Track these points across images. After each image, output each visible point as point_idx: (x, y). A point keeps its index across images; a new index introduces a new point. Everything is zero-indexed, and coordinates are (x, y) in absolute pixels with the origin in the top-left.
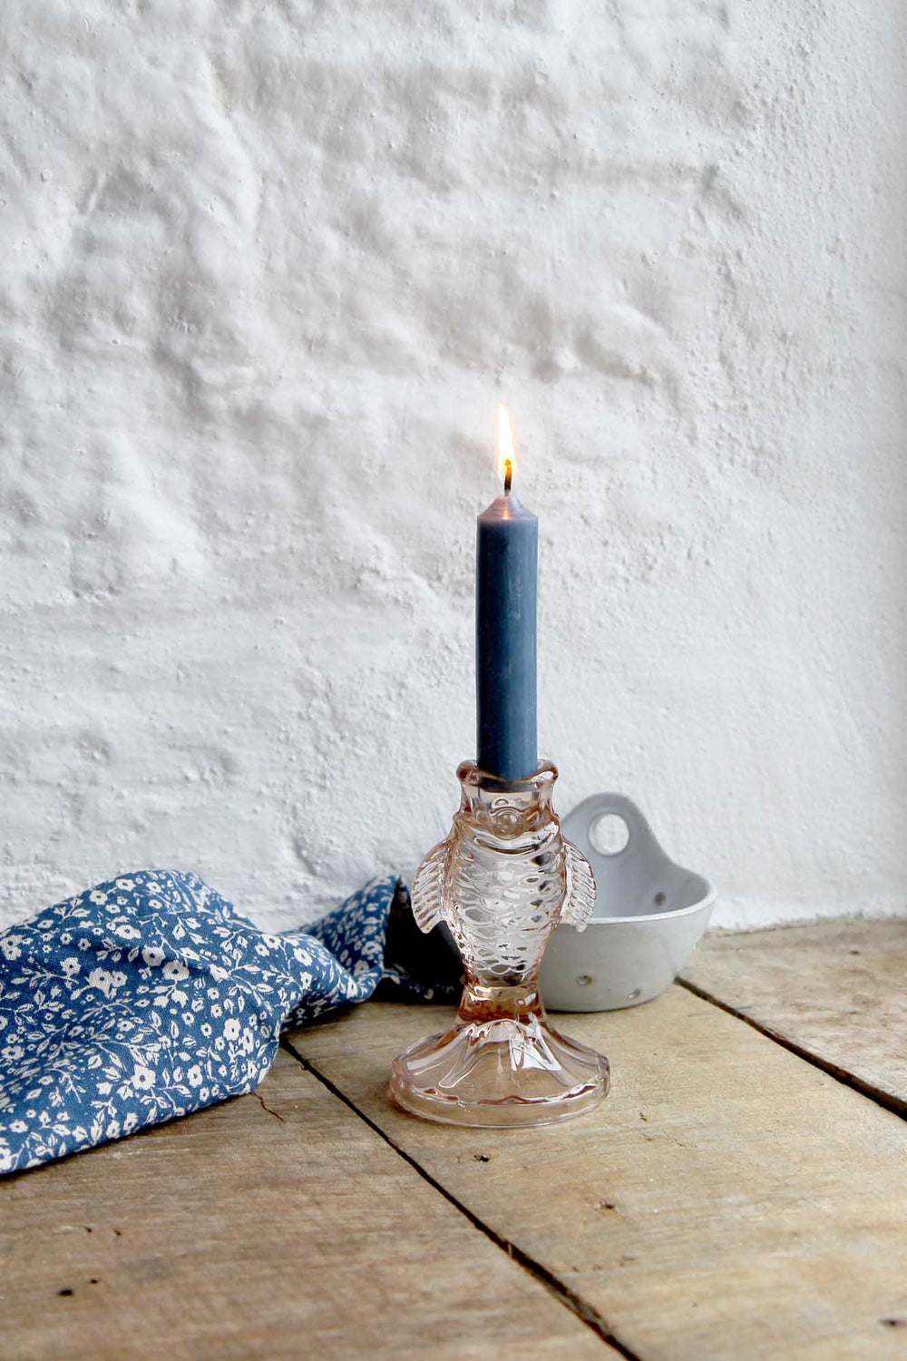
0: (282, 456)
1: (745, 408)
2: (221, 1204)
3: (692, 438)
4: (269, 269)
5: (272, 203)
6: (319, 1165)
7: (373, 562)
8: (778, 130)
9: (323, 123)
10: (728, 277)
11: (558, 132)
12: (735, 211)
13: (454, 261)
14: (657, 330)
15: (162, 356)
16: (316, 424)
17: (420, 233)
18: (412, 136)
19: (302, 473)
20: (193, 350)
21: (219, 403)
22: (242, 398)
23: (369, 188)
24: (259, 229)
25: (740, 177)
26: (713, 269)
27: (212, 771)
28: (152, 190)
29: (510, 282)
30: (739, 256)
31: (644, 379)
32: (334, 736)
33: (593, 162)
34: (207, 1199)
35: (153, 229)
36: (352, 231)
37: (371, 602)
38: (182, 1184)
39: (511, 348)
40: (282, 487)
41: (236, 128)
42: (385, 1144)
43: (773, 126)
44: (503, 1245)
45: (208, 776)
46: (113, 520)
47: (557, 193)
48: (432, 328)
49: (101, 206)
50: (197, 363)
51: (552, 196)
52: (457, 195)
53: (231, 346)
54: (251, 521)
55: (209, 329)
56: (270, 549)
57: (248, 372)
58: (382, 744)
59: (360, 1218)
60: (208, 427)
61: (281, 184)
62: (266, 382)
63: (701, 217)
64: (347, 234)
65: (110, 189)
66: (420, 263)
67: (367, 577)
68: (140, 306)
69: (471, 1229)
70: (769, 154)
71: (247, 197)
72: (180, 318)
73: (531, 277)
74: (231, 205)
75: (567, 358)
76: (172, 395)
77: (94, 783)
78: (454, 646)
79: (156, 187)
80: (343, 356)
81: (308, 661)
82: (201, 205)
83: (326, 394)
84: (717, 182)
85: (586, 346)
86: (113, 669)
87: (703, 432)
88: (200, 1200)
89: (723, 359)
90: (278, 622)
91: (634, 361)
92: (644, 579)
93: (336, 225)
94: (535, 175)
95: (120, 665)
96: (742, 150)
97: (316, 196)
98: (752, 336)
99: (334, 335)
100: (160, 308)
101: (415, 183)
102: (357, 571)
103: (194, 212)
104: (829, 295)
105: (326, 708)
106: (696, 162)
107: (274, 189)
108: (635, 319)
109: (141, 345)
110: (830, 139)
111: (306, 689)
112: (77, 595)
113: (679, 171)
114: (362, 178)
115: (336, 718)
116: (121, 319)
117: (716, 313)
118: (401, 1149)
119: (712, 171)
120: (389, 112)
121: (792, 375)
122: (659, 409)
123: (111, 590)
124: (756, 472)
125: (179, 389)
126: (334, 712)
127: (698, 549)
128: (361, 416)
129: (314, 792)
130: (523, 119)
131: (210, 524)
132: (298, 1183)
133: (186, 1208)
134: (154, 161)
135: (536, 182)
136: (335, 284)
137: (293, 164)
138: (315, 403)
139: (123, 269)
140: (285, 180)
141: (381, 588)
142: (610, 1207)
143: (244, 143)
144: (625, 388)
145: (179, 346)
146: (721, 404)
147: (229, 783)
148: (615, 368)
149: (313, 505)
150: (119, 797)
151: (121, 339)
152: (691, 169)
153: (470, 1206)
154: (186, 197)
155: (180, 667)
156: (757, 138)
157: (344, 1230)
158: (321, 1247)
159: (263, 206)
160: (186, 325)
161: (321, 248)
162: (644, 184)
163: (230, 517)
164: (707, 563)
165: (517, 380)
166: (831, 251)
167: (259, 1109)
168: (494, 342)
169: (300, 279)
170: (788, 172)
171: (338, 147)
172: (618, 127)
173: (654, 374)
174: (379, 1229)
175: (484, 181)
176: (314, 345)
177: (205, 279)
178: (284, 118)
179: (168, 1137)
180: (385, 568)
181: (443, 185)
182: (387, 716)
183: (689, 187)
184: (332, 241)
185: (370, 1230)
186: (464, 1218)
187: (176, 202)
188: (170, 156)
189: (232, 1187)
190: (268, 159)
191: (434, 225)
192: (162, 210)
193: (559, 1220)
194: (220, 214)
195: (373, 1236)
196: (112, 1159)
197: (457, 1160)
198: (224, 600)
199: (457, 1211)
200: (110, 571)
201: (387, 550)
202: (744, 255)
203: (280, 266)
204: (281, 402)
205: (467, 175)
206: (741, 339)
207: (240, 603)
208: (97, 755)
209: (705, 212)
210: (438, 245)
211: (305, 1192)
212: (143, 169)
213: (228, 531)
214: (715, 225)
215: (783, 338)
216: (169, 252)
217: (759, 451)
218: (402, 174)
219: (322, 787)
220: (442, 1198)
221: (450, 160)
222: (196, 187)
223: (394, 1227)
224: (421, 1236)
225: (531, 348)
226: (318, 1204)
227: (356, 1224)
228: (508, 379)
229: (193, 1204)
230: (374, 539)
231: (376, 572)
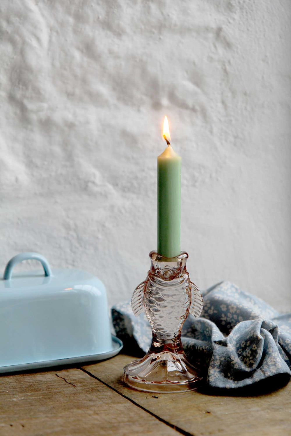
0: (58, 138)
1: (231, 121)
2: (60, 415)
3: (211, 132)
4: (53, 65)
5: (54, 39)
6: (94, 401)
7: (92, 179)
8: (245, 13)
9: (73, 8)
10: (225, 71)
11: (162, 13)
12: (228, 45)
13: (123, 63)
14: (199, 91)
15: (12, 98)
16: (71, 126)
17: (111, 52)
18: (107, 14)
19: (65, 145)
20: (24, 96)
21: (34, 117)
22: (43, 115)
23: (91, 34)
24: (49, 50)
25: (230, 32)
26: (219, 67)
28: (8, 33)
29: (144, 72)
30: (229, 62)
31: (193, 110)
32: (77, 245)
33: (175, 25)
34: (54, 414)
35: (8, 48)
36: (85, 51)
37: (92, 194)
38: (43, 408)
39: (144, 97)
40: (57, 150)
41: (40, 9)
42: (117, 394)
43: (243, 12)
44: (172, 426)
47: (162, 37)
48: (114, 89)
50: (25, 102)
51: (160, 39)
52: (124, 37)
53: (38, 95)
54: (46, 163)
55: (30, 88)
56: (53, 174)
57: (45, 105)
58: (96, 249)
59: (115, 419)
60: (29, 127)
61: (57, 32)
62: (52, 109)
63: (215, 47)
64: (82, 52)
66: (110, 64)
67: (90, 185)
68: (3, 79)
69: (157, 421)
70: (241, 22)
71: (44, 36)
72: (19, 83)
73: (152, 69)
74: (38, 39)
75: (165, 101)
76: (15, 114)
78: (123, 211)
79: (10, 32)
80: (81, 100)
81: (68, 217)
82: (27, 39)
83: (75, 115)
84: (222, 34)
85: (172, 97)
87: (215, 130)
88: (51, 414)
89: (223, 102)
90: (56, 202)
91: (190, 102)
92: (194, 186)
93: (78, 49)
94: (153, 30)
96: (231, 21)
97: (71, 37)
98: (234, 93)
99: (78, 91)
100: (11, 79)
101: (109, 33)
102: (86, 182)
103: (24, 42)
104: (263, 78)
105: (75, 235)
106: (214, 26)
107: (55, 34)
108: (190, 86)
109: (3, 94)
110: (264, 17)
111: (68, 228)
113: (207, 29)
114: (89, 30)
115: (79, 239)
117: (221, 84)
118: (123, 395)
119: (220, 29)
120: (98, 4)
121: (249, 108)
122: (199, 121)
124: (235, 145)
125: (18, 112)
126: (78, 236)
127: (214, 175)
128: (87, 123)
130: (149, 8)
131: (30, 164)
132: (88, 407)
133: (47, 417)
134: (8, 21)
135: (153, 33)
136: (78, 71)
137: (62, 24)
138: (70, 117)
140: (59, 30)
141: (96, 189)
142: (209, 413)
143: (43, 15)
144: (186, 113)
145: (18, 94)
146: (222, 119)
148: (183, 106)
149: (70, 157)
152: (212, 29)
153: (155, 413)
154: (21, 36)
155: (19, 219)
156: (236, 17)
157: (109, 423)
158: (103, 428)
159: (50, 41)
160: (21, 86)
161: (73, 57)
162: (194, 34)
163: (38, 161)
164: (217, 180)
165: (146, 109)
166: (264, 61)
167: (64, 382)
168: (138, 95)
169: (65, 69)
170: (248, 30)
171: (79, 18)
172: (185, 12)
173: (197, 108)
174: (123, 422)
175: (134, 32)
176: (70, 95)
177: (29, 69)
178: (58, 5)
179: (32, 393)
180: (98, 181)
181: (119, 33)
182: (98, 238)
183: (211, 35)
184: (77, 55)
185: (119, 422)
186: (154, 418)
187: (17, 38)
188: (15, 20)
189: (63, 409)
190: (52, 22)
191: (115, 49)
192: (12, 41)
193: (191, 417)
194: (34, 43)
195: (122, 424)
196: (13, 401)
197: (146, 398)
198: (35, 194)
199: (151, 415)
201: (98, 174)
202: (232, 62)
203: (58, 64)
204: (58, 117)
205: (128, 30)
206: (229, 94)
207: (41, 195)
209: (217, 45)
210: (117, 57)
211: (91, 410)
212: (4, 25)
213: (37, 167)
214: (221, 50)
215: (245, 94)
216: (15, 57)
217: (236, 137)
218: (103, 29)
219: (73, 265)
220: (144, 411)
221: (122, 24)
222: (25, 32)
223: (129, 421)
224: (140, 424)
225: (151, 97)
226: (97, 414)
227: (114, 421)
228: (143, 109)
229: (49, 415)
230: (93, 170)
231: (94, 183)
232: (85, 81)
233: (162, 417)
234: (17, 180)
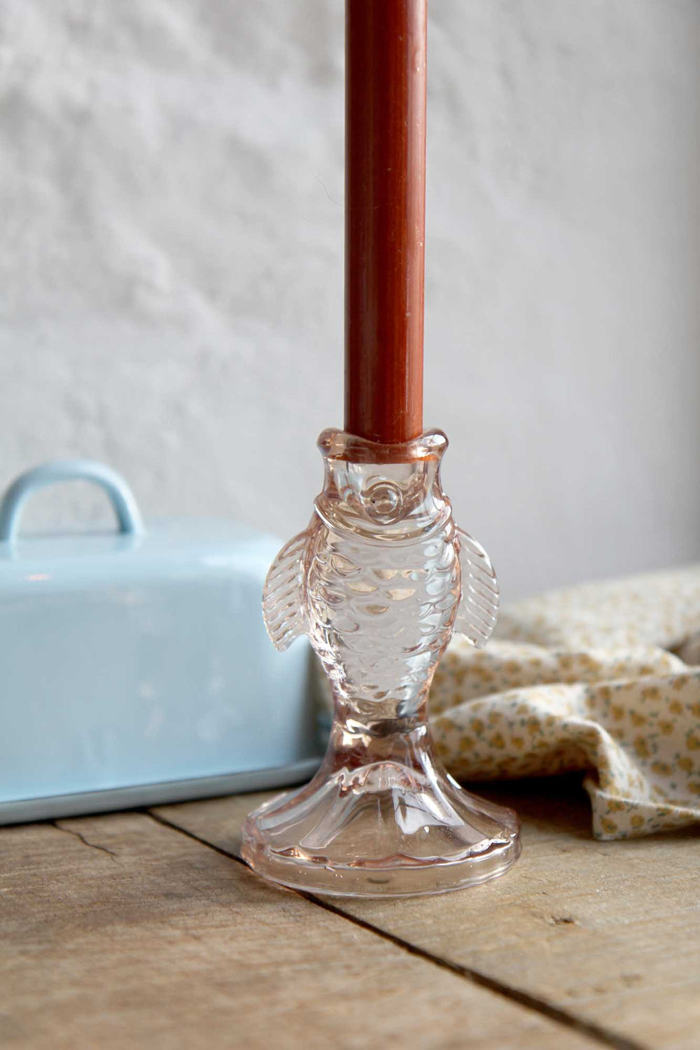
0: (44, 153)
2: (71, 946)
6: (179, 897)
7: (146, 274)
16: (81, 118)
19: (67, 172)
34: (49, 941)
38: (9, 926)
40: (44, 188)
44: (460, 971)
48: (204, 19)
56: (33, 257)
57: (6, 54)
58: (159, 476)
59: (260, 952)
62: (27, 67)
67: (140, 291)
69: (404, 955)
80: (109, 44)
83: (91, 85)
88: (40, 942)
90: (42, 341)
102: (129, 284)
111: (77, 413)
124: (537, 191)
128: (128, 111)
132: (163, 918)
133: (24, 953)
138: (78, 94)
141: (155, 304)
142: (566, 921)
146: (503, 119)
149: (80, 209)
157: (241, 965)
158: (223, 986)
167: (80, 845)
168: (270, 40)
174: (289, 962)
176: (77, 29)
180: (161, 281)
182: (164, 445)
185: (277, 964)
186: (389, 944)
189: (79, 926)
193: (513, 939)
195: (285, 970)
199: (376, 937)
201: (161, 261)
204: (43, 92)
211: (174, 927)
217: (541, 171)
223: (306, 960)
224: (348, 967)
225: (308, 48)
226: (197, 938)
227: (256, 959)
228: (285, 82)
229: (33, 948)
230: (146, 250)
231: (150, 286)
233: (416, 942)
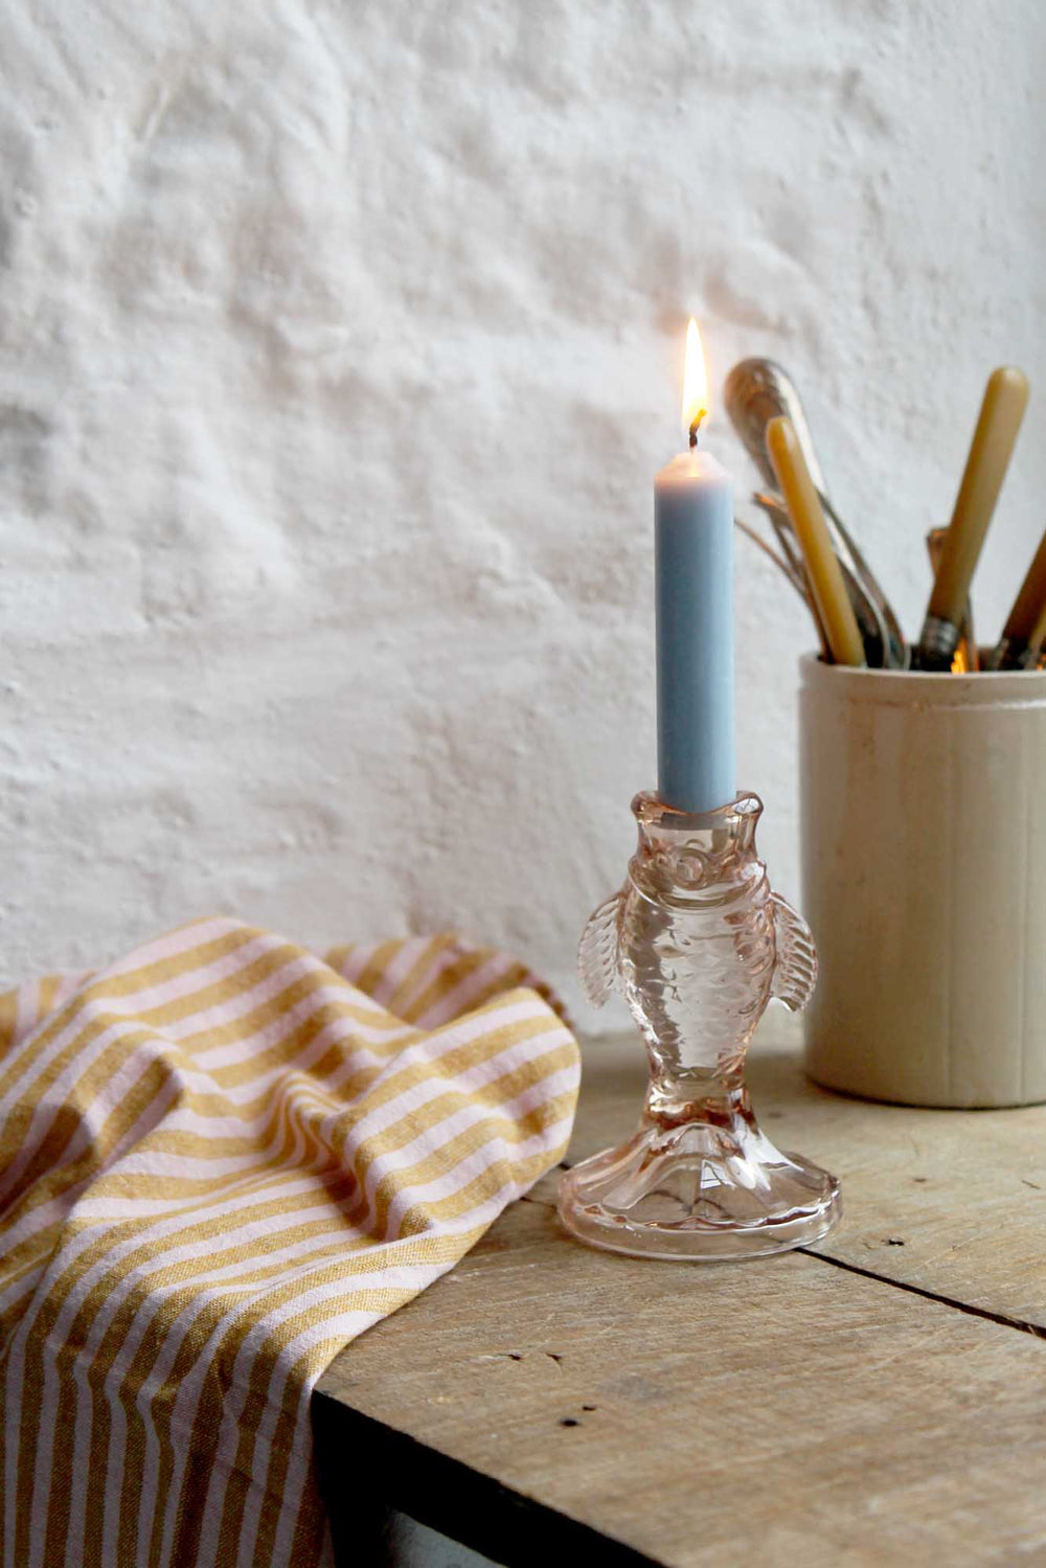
0: (379, 436)
1: (892, 361)
2: (643, 1316)
3: (836, 398)
4: (364, 204)
5: (363, 122)
7: (490, 563)
8: (924, 26)
9: (419, 23)
10: (873, 205)
11: (685, 32)
12: (879, 124)
13: (572, 189)
14: (795, 268)
15: (240, 315)
16: (420, 395)
17: (536, 156)
18: (523, 37)
19: (404, 457)
20: (279, 307)
21: (307, 372)
22: (334, 366)
23: (475, 102)
24: (350, 155)
25: (886, 83)
26: (856, 193)
27: (314, 835)
28: (226, 108)
29: (635, 214)
30: (885, 177)
31: (781, 330)
32: (453, 781)
33: (724, 67)
34: (620, 1313)
35: (228, 157)
36: (458, 156)
37: (488, 613)
38: (569, 1300)
39: (632, 297)
40: (380, 474)
41: (321, 31)
43: (917, 21)
44: (1023, 1327)
45: (308, 840)
46: (191, 524)
47: (684, 105)
48: (544, 274)
49: (162, 131)
50: (283, 324)
51: (679, 110)
52: (574, 110)
53: (323, 301)
54: (347, 519)
55: (296, 280)
56: (370, 553)
57: (342, 333)
58: (510, 788)
59: (825, 1315)
60: (293, 404)
61: (373, 100)
62: (362, 345)
63: (841, 131)
64: (450, 158)
65: (174, 108)
66: (534, 192)
67: (484, 582)
68: (213, 254)
70: (914, 52)
71: (336, 112)
72: (261, 267)
73: (658, 207)
74: (319, 124)
75: (695, 305)
76: (252, 364)
77: (176, 856)
78: (587, 662)
79: (232, 105)
80: (446, 311)
81: (420, 691)
82: (287, 125)
83: (430, 360)
84: (859, 90)
85: (717, 291)
86: (192, 712)
87: (847, 392)
88: (612, 1314)
89: (867, 304)
90: (381, 645)
91: (771, 306)
93: (439, 149)
94: (659, 84)
95: (201, 705)
96: (886, 49)
97: (414, 114)
98: (898, 274)
99: (437, 285)
100: (236, 255)
101: (530, 96)
102: (473, 576)
103: (278, 135)
104: (983, 223)
105: (444, 747)
106: (835, 65)
107: (365, 105)
108: (772, 257)
109: (213, 303)
110: (980, 34)
111: (422, 725)
112: (149, 619)
113: (817, 77)
114: (468, 90)
115: (457, 761)
116: (192, 271)
117: (859, 247)
119: (853, 77)
120: (495, 7)
121: (942, 319)
123: (190, 611)
124: (908, 435)
125: (260, 357)
126: (453, 750)
128: (470, 383)
129: (434, 852)
130: (646, 14)
131: (298, 525)
132: (709, 1288)
133: (606, 1324)
134: (228, 71)
135: (658, 93)
136: (441, 221)
137: (387, 75)
138: (417, 370)
139: (195, 207)
140: (378, 94)
141: (502, 596)
144: (760, 340)
145: (261, 302)
146: (866, 356)
147: (334, 848)
148: (751, 318)
149: (418, 496)
150: (206, 873)
151: (189, 294)
152: (830, 74)
153: (933, 1289)
154: (267, 115)
155: (270, 705)
156: (901, 35)
157: (816, 1328)
159: (354, 128)
160: (267, 275)
161: (422, 177)
162: (777, 93)
163: (321, 516)
165: (638, 334)
166: (982, 170)
168: (614, 289)
169: (401, 215)
170: (935, 76)
171: (438, 52)
172: (750, 24)
173: (794, 324)
174: (858, 1324)
175: (603, 92)
176: (412, 297)
177: (292, 218)
178: (374, 16)
180: (506, 570)
181: (558, 97)
182: (514, 754)
183: (827, 96)
184: (435, 168)
185: (849, 1326)
186: (940, 1305)
187: (256, 123)
188: (248, 65)
189: (635, 1297)
190: (358, 69)
191: (549, 145)
192: (240, 133)
194: (306, 135)
195: (861, 1331)
197: (865, 1247)
198: (317, 620)
199: (923, 1298)
200: (188, 586)
201: (505, 546)
202: (891, 177)
203: (377, 199)
204: (379, 369)
205: (585, 85)
206: (886, 279)
207: (335, 623)
208: (179, 821)
209: (847, 126)
210: (553, 171)
211: (727, 1295)
212: (216, 83)
213: (317, 531)
214: (858, 141)
215: (932, 275)
216: (251, 183)
217: (910, 412)
218: (512, 84)
219: (443, 847)
220: (891, 1288)
221: (568, 66)
222: (278, 102)
223: (873, 1321)
224: (916, 1326)
225: (656, 295)
226: (755, 1305)
227: (826, 1322)
228: (630, 334)
229: (609, 1319)
230: (490, 535)
231: (495, 575)
232: (458, 252)
234: (262, 578)
